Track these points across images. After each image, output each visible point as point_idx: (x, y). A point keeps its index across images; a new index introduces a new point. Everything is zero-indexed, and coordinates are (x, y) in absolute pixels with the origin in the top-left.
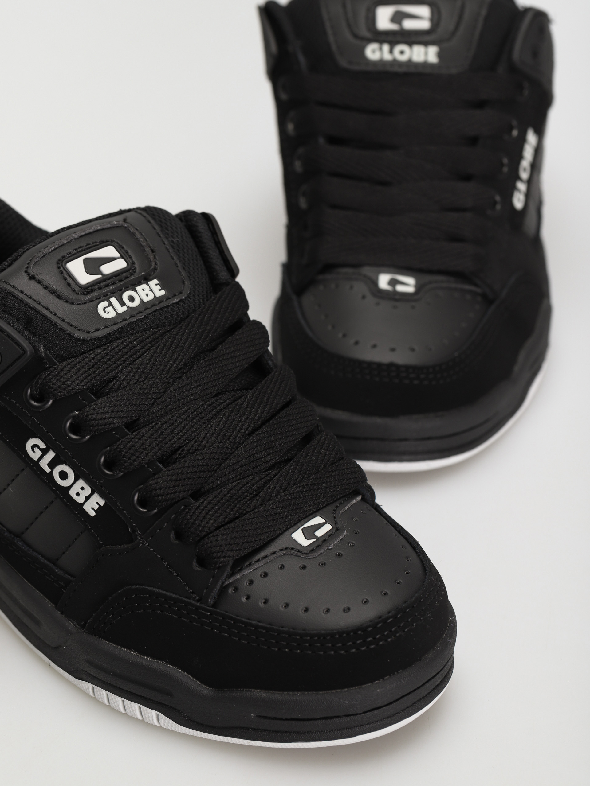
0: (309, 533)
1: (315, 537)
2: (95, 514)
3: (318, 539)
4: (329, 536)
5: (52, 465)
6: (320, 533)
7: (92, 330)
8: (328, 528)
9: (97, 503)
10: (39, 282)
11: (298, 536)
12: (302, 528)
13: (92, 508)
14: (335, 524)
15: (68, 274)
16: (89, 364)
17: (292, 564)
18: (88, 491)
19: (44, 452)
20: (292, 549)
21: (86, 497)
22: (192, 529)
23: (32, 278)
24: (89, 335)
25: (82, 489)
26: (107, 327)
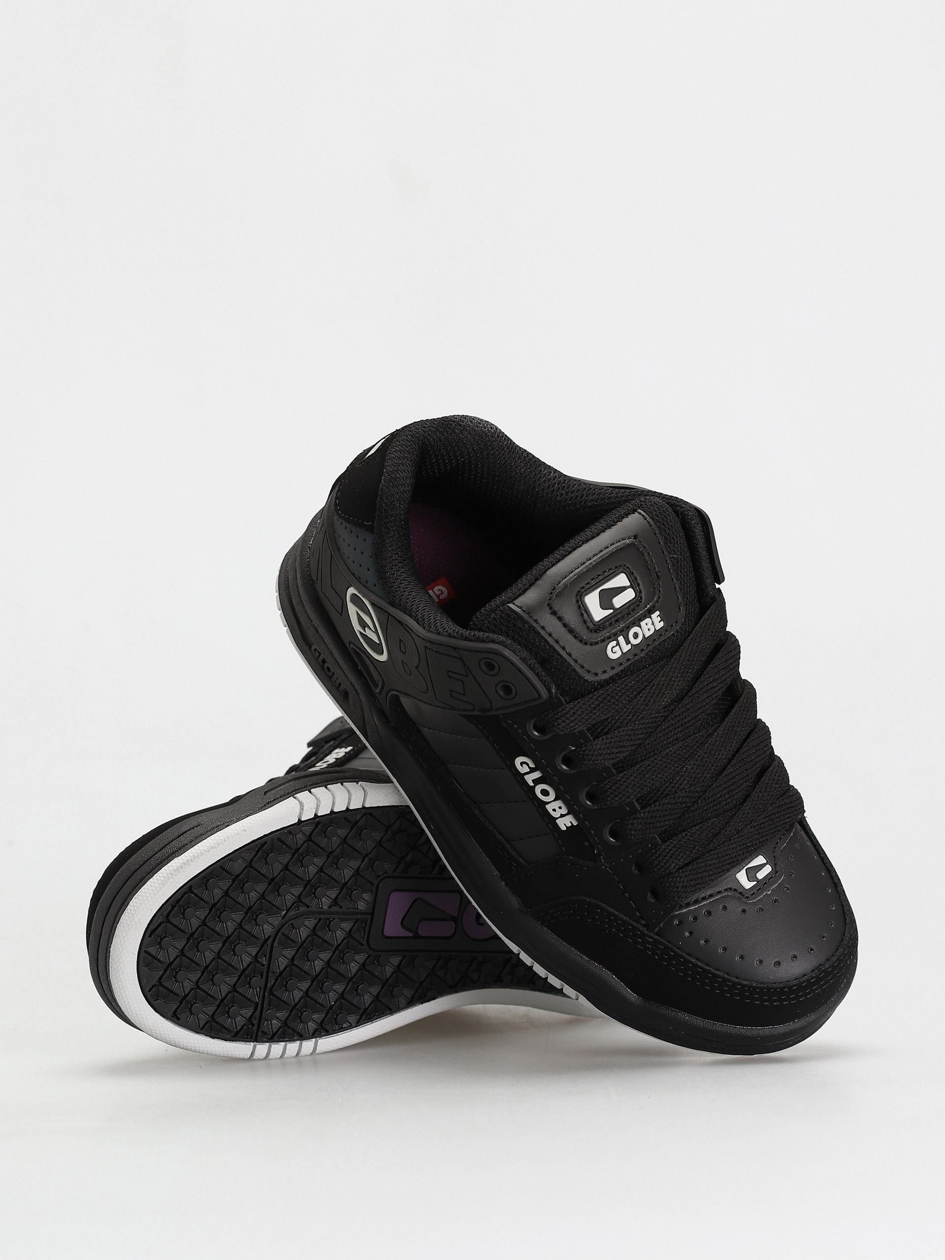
0: (751, 874)
1: (756, 880)
2: (566, 829)
3: (758, 881)
4: (768, 877)
5: (537, 782)
6: (761, 875)
7: (599, 672)
8: (768, 869)
9: (571, 822)
10: (560, 619)
11: (742, 877)
12: (746, 868)
13: (565, 824)
14: (775, 866)
15: (585, 610)
16: (592, 706)
17: (735, 907)
18: (564, 811)
19: (532, 770)
20: (735, 890)
21: (561, 814)
22: (656, 869)
23: (554, 613)
24: (597, 677)
25: (560, 808)
26: (613, 668)
